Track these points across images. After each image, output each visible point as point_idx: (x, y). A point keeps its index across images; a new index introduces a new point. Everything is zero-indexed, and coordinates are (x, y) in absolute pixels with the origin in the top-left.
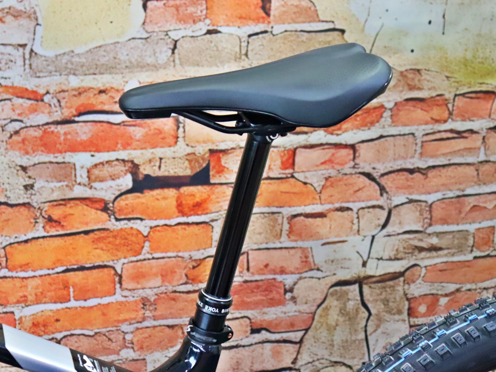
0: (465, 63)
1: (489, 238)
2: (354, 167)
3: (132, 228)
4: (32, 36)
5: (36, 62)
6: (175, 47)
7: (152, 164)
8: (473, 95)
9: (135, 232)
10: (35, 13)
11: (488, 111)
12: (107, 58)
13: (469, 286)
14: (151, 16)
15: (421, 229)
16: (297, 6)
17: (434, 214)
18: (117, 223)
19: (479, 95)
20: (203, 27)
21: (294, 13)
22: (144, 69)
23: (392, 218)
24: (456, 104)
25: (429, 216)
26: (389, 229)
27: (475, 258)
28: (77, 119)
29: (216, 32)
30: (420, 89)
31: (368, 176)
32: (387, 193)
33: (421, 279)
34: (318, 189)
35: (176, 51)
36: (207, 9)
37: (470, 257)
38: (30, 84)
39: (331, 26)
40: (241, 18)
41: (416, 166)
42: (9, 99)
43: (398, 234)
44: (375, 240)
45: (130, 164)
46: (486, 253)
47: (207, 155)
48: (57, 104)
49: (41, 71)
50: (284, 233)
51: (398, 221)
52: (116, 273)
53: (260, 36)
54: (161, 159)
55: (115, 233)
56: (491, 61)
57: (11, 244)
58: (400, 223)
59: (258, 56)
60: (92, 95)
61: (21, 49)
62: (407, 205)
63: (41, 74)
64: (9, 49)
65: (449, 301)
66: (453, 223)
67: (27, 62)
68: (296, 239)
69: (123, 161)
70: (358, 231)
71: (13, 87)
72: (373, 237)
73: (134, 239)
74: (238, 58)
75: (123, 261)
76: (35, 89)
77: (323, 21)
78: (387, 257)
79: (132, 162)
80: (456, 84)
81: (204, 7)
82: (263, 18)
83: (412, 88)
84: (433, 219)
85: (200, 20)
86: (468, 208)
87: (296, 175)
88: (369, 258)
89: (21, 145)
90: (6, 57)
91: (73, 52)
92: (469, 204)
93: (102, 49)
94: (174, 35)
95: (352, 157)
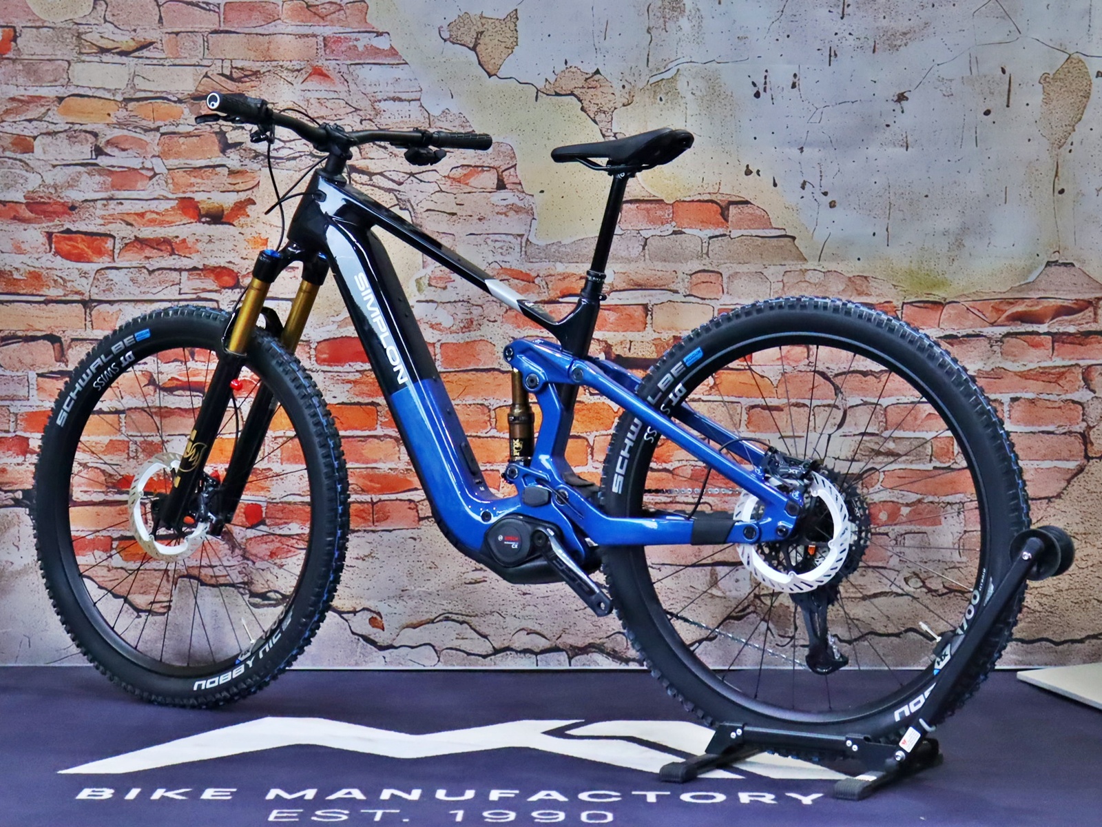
0: (911, 273)
1: (948, 450)
2: (808, 365)
3: (603, 403)
4: (528, 228)
5: (530, 250)
6: (646, 244)
7: (623, 346)
8: (922, 305)
9: (606, 407)
10: (532, 209)
11: (937, 321)
12: (587, 250)
13: (931, 499)
14: (625, 217)
15: (877, 432)
16: (751, 214)
17: (889, 419)
18: (591, 397)
19: (926, 305)
20: (669, 228)
21: (750, 220)
22: (619, 261)
23: (848, 419)
24: (904, 311)
25: (884, 420)
26: (844, 429)
27: (935, 468)
28: (561, 300)
29: (682, 233)
30: (867, 295)
31: (823, 374)
32: (842, 393)
33: (879, 483)
34: (775, 383)
35: (646, 248)
36: (673, 213)
37: (930, 467)
38: (525, 268)
39: (783, 233)
40: (702, 222)
41: (868, 369)
42: (507, 280)
43: (854, 435)
44: (831, 439)
45: (604, 344)
46: (947, 465)
47: (672, 341)
48: (545, 286)
49: (534, 258)
50: (743, 423)
51: (853, 423)
52: (589, 445)
53: (720, 238)
54: (631, 342)
55: (589, 407)
56: (936, 274)
57: (500, 407)
58: (855, 424)
59: (717, 256)
60: (574, 280)
61: (519, 239)
62: (861, 407)
63: (534, 260)
64: (510, 238)
65: (910, 512)
66: (909, 430)
67: (523, 249)
68: (754, 430)
69: (598, 340)
70: (815, 428)
71: (511, 270)
72: (830, 435)
73: (605, 413)
74: (700, 257)
75: (595, 433)
76: (528, 272)
77: (775, 228)
78: (844, 458)
79: (606, 342)
80: (903, 293)
81: (671, 211)
82: (722, 223)
83: (860, 294)
84: (888, 423)
85: (668, 223)
86: (924, 415)
87: (752, 367)
88: (826, 456)
89: (514, 319)
90: (507, 244)
91: (560, 242)
92: (925, 411)
93: (584, 242)
94: (645, 234)
95: (806, 355)
